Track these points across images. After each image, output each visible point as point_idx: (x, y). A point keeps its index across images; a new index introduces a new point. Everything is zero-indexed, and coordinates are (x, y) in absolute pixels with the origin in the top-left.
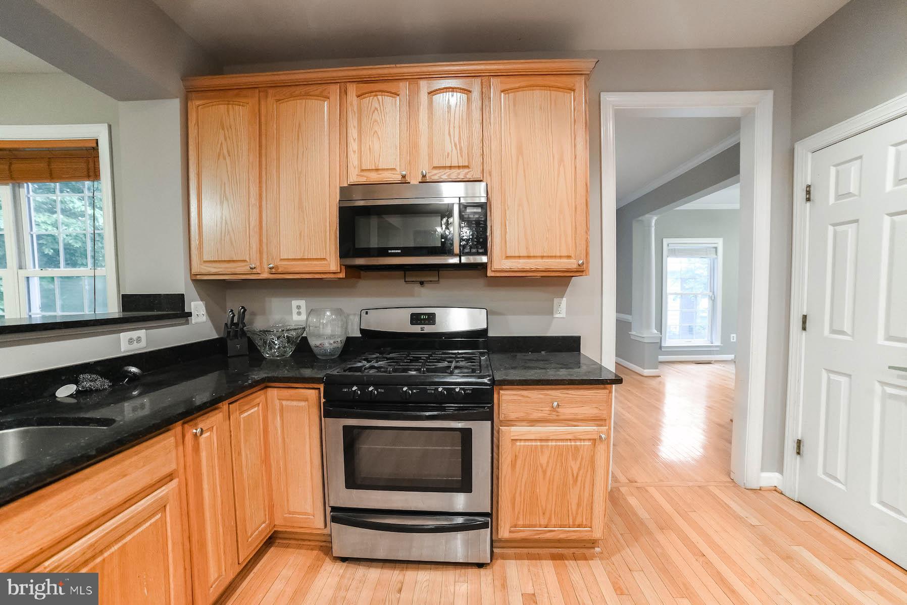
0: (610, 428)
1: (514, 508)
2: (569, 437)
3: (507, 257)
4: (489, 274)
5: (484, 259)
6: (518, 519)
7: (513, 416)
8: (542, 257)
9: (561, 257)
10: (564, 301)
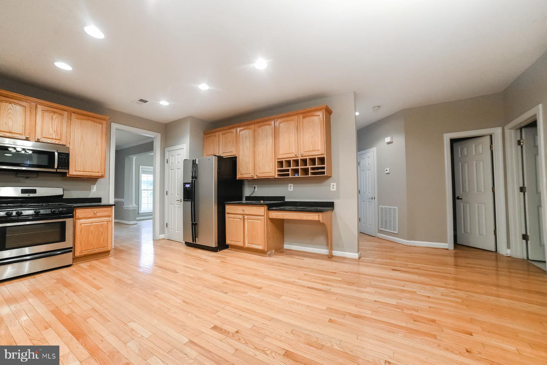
0: (112, 218)
1: (81, 245)
2: (100, 221)
3: (75, 171)
4: (68, 175)
5: (67, 171)
6: (83, 248)
7: (80, 217)
8: (89, 172)
9: (95, 172)
10: (95, 186)
